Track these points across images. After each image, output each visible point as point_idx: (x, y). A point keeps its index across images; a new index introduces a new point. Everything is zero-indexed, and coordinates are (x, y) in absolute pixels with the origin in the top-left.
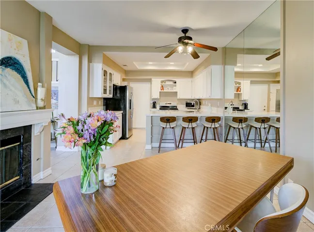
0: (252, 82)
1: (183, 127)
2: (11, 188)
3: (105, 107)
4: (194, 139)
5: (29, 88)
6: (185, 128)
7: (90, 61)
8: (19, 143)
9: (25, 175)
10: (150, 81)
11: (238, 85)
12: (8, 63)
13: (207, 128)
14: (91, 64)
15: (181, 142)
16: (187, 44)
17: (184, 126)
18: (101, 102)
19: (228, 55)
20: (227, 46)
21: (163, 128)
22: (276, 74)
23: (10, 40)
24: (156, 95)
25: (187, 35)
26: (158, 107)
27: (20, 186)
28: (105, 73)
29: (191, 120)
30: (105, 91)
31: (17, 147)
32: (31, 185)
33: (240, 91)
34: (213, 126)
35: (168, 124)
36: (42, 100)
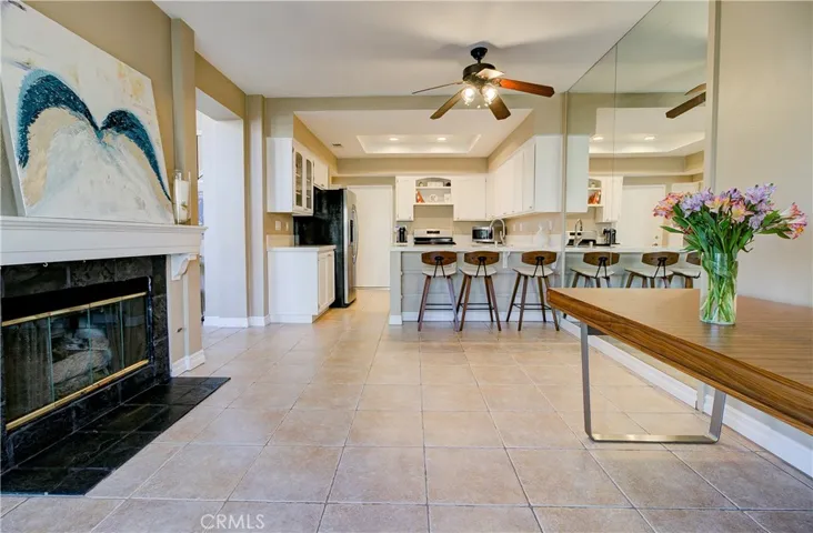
0: (627, 181)
1: (466, 275)
2: (137, 380)
3: (298, 237)
4: (490, 304)
5: (160, 178)
6: (470, 277)
7: (266, 133)
8: (144, 294)
9: (159, 359)
10: (391, 181)
11: (593, 188)
12: (122, 124)
13: (526, 277)
14: (268, 139)
15: (461, 308)
16: (483, 82)
17: (467, 273)
18: (289, 225)
19: (575, 111)
20: (574, 90)
21: (429, 277)
22: (687, 160)
23: (121, 75)
24: (406, 213)
25: (482, 61)
26: (410, 239)
27: (151, 380)
28: (299, 159)
29: (483, 259)
30: (299, 200)
31: (142, 300)
32: (170, 379)
33: (598, 202)
34: (539, 274)
35: (439, 268)
36: (184, 205)
